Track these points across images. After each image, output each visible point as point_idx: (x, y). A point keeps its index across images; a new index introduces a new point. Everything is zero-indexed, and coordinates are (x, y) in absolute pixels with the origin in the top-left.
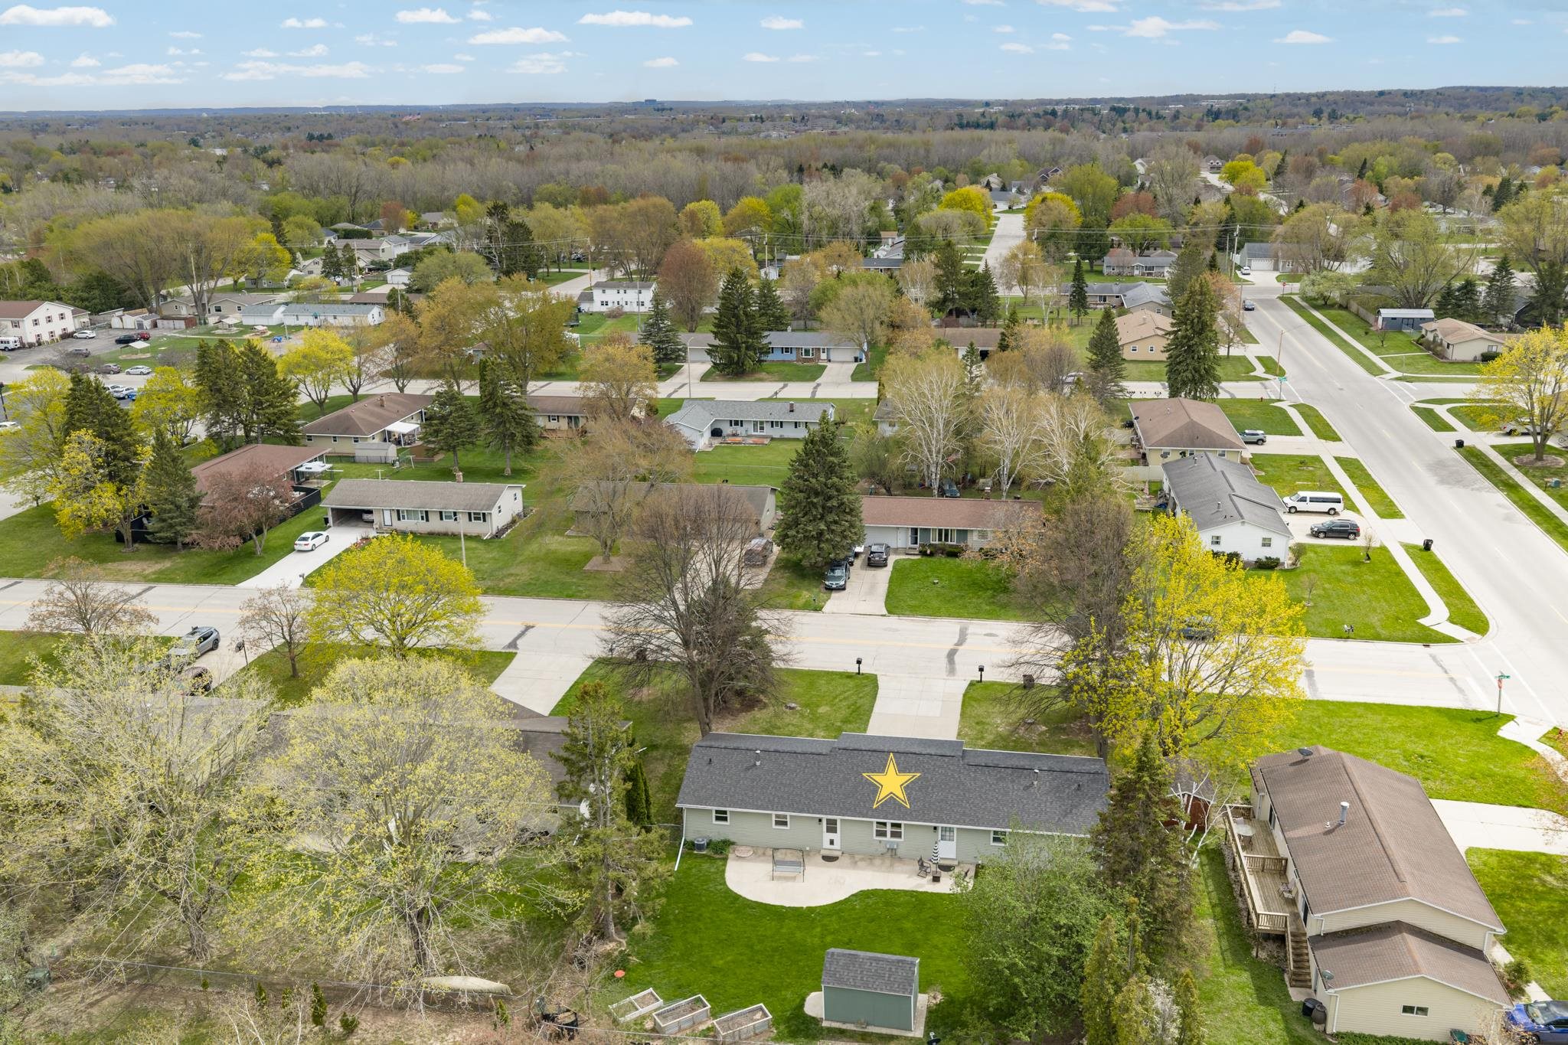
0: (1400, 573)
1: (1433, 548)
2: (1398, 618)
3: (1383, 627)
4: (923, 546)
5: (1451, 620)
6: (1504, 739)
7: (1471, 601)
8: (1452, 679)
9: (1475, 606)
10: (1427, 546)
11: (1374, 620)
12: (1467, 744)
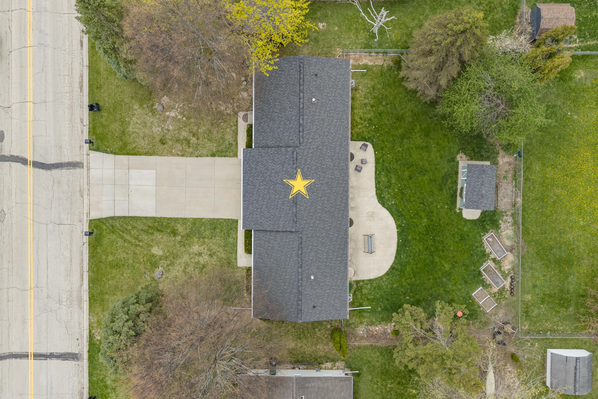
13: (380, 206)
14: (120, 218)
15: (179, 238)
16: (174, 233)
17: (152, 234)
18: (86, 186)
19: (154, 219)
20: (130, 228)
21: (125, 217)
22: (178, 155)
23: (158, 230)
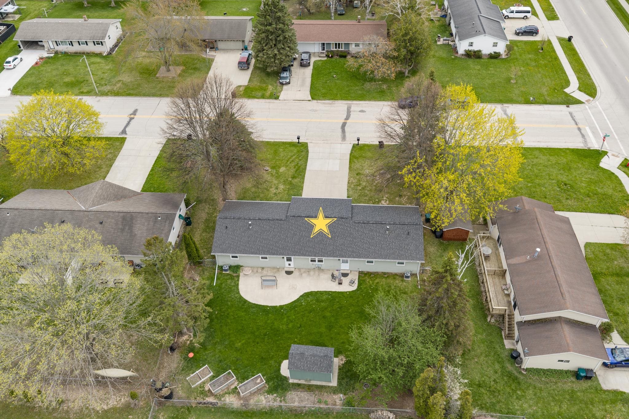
0: (557, 58)
1: (572, 40)
2: (555, 89)
3: (548, 95)
4: (327, 51)
5: (580, 89)
6: (602, 169)
7: (589, 75)
8: (579, 129)
9: (591, 79)
10: (570, 39)
11: (544, 91)
12: (586, 173)
13: (302, 294)
14: (308, 155)
15: (290, 179)
16: (294, 177)
17: (295, 168)
18: (329, 142)
19: (305, 169)
20: (300, 158)
21: (308, 157)
22: (349, 181)
23: (297, 170)
